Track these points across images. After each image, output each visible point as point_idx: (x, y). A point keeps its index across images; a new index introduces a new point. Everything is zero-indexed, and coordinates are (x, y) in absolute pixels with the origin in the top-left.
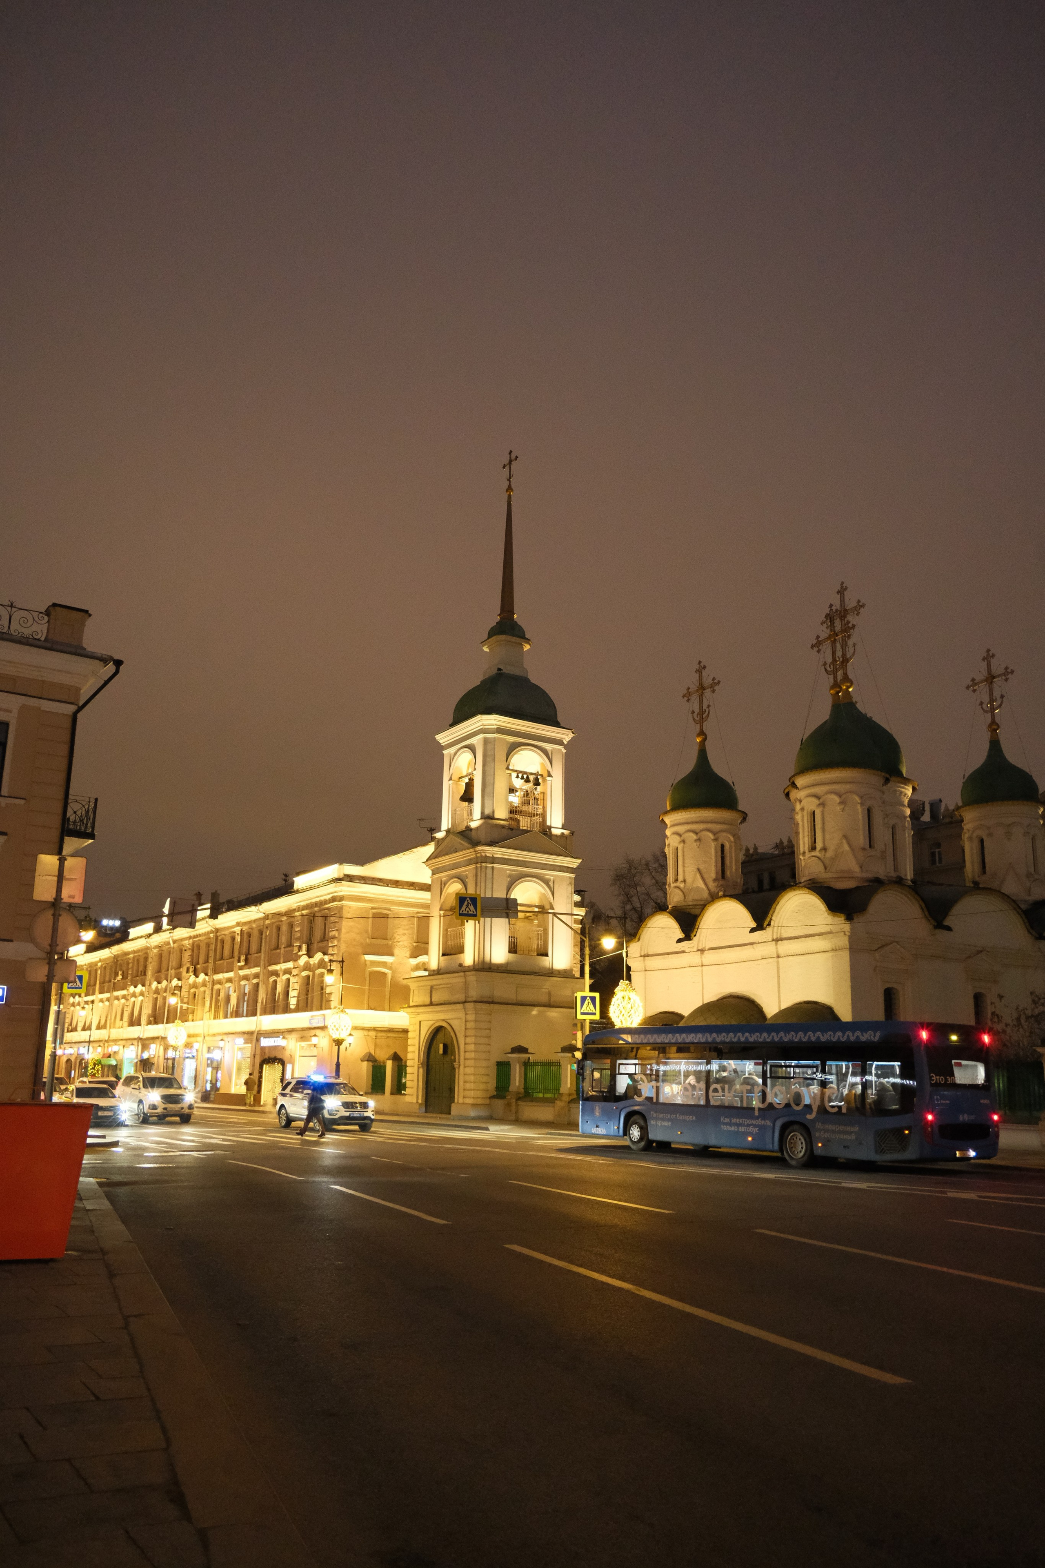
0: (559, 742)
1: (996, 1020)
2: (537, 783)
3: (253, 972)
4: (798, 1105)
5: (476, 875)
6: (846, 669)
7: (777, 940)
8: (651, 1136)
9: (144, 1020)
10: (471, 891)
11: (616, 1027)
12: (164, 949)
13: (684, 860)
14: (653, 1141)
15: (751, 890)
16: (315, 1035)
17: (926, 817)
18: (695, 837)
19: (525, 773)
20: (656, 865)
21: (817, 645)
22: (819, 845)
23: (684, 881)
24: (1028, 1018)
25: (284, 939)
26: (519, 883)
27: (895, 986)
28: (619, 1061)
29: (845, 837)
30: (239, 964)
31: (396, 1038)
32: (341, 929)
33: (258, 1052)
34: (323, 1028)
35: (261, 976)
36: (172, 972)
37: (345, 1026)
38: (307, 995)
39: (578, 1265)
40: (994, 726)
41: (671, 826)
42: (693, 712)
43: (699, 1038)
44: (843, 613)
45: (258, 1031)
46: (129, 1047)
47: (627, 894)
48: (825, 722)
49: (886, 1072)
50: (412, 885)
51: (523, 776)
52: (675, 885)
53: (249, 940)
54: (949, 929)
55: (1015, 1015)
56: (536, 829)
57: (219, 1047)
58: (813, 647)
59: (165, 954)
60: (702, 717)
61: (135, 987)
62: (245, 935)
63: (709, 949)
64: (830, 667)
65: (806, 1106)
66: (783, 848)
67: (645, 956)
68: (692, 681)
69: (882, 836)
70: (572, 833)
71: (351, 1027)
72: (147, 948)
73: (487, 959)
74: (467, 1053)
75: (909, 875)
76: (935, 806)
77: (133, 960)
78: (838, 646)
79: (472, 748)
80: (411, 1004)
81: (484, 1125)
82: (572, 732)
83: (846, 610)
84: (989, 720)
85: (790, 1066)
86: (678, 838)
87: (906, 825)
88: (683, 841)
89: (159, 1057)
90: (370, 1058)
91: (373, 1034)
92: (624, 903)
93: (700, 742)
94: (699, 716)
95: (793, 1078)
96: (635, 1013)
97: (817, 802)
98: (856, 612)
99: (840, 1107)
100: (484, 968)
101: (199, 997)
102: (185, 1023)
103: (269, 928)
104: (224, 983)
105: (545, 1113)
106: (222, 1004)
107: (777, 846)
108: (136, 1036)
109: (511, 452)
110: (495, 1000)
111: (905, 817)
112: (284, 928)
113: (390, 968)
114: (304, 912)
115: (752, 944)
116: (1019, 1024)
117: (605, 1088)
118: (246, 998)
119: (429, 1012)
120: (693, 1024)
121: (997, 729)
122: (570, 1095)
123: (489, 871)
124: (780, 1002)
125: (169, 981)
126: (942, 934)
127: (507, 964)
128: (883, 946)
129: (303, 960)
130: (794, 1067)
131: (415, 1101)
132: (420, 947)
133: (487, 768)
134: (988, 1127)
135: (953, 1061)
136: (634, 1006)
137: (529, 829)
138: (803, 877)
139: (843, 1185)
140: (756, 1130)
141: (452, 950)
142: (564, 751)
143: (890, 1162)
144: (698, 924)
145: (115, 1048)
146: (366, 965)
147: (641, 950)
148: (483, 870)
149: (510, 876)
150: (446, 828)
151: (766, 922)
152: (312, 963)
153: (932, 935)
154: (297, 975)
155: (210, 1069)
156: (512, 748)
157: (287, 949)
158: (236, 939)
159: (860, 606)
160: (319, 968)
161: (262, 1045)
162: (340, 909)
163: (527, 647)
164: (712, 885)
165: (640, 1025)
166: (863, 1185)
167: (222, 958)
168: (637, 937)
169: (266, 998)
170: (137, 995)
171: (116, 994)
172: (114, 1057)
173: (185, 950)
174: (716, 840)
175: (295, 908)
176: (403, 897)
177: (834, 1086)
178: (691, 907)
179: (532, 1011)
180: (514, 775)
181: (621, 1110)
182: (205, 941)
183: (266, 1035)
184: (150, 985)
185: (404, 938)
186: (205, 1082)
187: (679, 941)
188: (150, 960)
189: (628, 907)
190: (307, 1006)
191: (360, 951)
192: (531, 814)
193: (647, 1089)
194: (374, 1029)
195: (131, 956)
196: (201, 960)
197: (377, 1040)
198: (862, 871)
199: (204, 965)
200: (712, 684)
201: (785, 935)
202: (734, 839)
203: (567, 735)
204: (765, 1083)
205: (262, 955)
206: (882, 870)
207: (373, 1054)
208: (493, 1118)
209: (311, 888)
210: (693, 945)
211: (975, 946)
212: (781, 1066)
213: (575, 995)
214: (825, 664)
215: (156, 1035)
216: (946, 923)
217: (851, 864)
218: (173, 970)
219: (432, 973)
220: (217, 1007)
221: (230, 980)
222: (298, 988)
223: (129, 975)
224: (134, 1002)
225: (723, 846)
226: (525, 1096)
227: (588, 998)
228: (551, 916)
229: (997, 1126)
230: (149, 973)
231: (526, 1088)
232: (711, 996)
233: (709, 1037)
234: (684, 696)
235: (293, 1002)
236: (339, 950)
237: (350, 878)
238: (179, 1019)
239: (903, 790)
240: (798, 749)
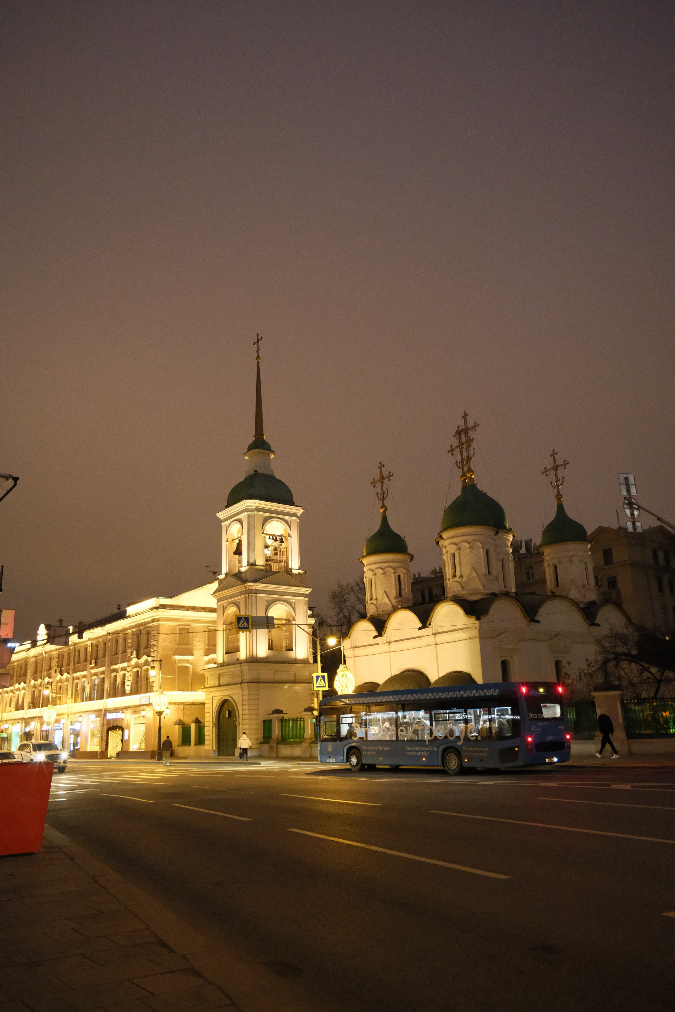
0: (295, 515)
1: (567, 677)
2: (282, 542)
3: (100, 670)
4: (452, 736)
5: (246, 602)
6: (470, 464)
7: (435, 634)
8: (364, 761)
9: (26, 706)
10: (243, 613)
11: (339, 694)
12: (38, 658)
13: (375, 586)
14: (365, 765)
15: (418, 603)
16: (144, 710)
17: (523, 551)
18: (382, 571)
19: (274, 535)
20: (358, 588)
21: (452, 450)
22: (458, 574)
23: (377, 599)
24: (585, 674)
25: (121, 648)
26: (274, 605)
27: (506, 658)
28: (342, 716)
29: (473, 568)
30: (91, 666)
31: (197, 709)
32: (159, 640)
33: (105, 722)
34: (149, 705)
35: (106, 673)
36: (45, 673)
37: (164, 703)
38: (137, 683)
39: (331, 836)
40: (559, 496)
41: (367, 565)
42: (378, 493)
43: (390, 698)
44: (466, 430)
45: (106, 709)
46: (16, 725)
47: (340, 607)
48: (458, 498)
49: (503, 713)
50: (204, 609)
51: (273, 538)
52: (371, 602)
53: (97, 650)
54: (538, 622)
55: (578, 674)
56: (283, 570)
57: (78, 721)
58: (449, 452)
59: (40, 661)
60: (383, 496)
61: (19, 684)
62: (94, 646)
63: (394, 642)
64: (460, 464)
65: (457, 737)
66: (437, 573)
67: (354, 648)
68: (376, 474)
69: (496, 566)
70: (305, 572)
71: (167, 703)
72: (27, 658)
73: (255, 654)
74: (244, 716)
75: (514, 590)
76: (528, 543)
77: (18, 666)
78: (464, 450)
79: (240, 521)
80: (207, 686)
81: (257, 762)
82: (303, 509)
83: (468, 428)
84: (556, 493)
85: (446, 713)
86: (371, 573)
87: (510, 558)
88: (375, 574)
89: (37, 730)
90: (180, 723)
91: (181, 707)
92: (339, 613)
93: (383, 512)
94: (381, 496)
95: (448, 720)
96: (350, 684)
97: (455, 547)
98: (474, 429)
99: (476, 736)
100: (253, 660)
101: (63, 689)
102: (55, 706)
103: (110, 641)
104: (80, 678)
105: (297, 751)
106: (79, 692)
107: (432, 572)
108: (21, 717)
109: (258, 334)
110: (261, 681)
111: (509, 554)
112: (121, 641)
113: (191, 664)
114: (134, 630)
115: (420, 637)
116: (581, 678)
117: (334, 733)
118: (96, 688)
119: (218, 691)
120: (386, 690)
121: (561, 498)
122: (311, 738)
123: (254, 599)
124: (438, 672)
125: (43, 679)
126: (534, 625)
127: (267, 657)
128: (500, 634)
129: (134, 661)
130: (448, 713)
131: (211, 749)
132: (211, 649)
133: (250, 533)
134: (564, 743)
135: (542, 705)
136: (349, 680)
137: (278, 571)
138: (449, 594)
139: (480, 783)
140: (427, 754)
141: (232, 650)
142: (298, 521)
143: (509, 768)
144: (386, 626)
145: (6, 726)
146: (176, 662)
147: (351, 644)
148: (250, 598)
149: (267, 601)
150: (225, 572)
151: (428, 623)
152: (140, 662)
153: (528, 626)
154: (130, 671)
155: (72, 736)
156: (266, 520)
157: (122, 654)
158: (88, 650)
159: (476, 426)
160: (145, 665)
161: (108, 718)
162: (158, 627)
163: (272, 456)
164: (394, 601)
165: (353, 692)
166: (492, 783)
167: (79, 662)
168: (349, 636)
169: (110, 688)
170: (21, 689)
171: (6, 689)
172: (5, 732)
173: (54, 658)
174: (395, 573)
175: (127, 627)
176: (199, 617)
177: (473, 723)
178: (382, 615)
179: (285, 686)
180: (267, 537)
181: (344, 747)
182: (67, 652)
183: (111, 711)
184: (29, 682)
185: (200, 643)
186: (69, 745)
187: (375, 637)
188: (29, 666)
189: (341, 615)
190: (137, 691)
191: (172, 653)
192: (279, 561)
193: (360, 732)
194: (182, 704)
195: (16, 664)
196: (65, 664)
197: (185, 710)
198: (485, 589)
199: (67, 667)
200: (388, 476)
201: (440, 631)
202: (406, 572)
203: (300, 510)
204: (431, 724)
205: (107, 659)
206: (496, 588)
207: (182, 719)
208: (261, 757)
209: (138, 614)
210: (383, 639)
211: (554, 632)
212: (441, 713)
213: (312, 675)
214: (457, 462)
215: (34, 715)
216: (537, 618)
217: (477, 585)
218: (46, 672)
219: (219, 665)
220: (76, 695)
221: (84, 676)
222: (131, 680)
223: (15, 677)
224: (19, 694)
225: (399, 576)
226: (282, 741)
227: (320, 677)
228: (294, 626)
229: (569, 742)
230: (29, 674)
231: (282, 736)
232: (396, 671)
233: (396, 698)
234: (372, 483)
235: (128, 689)
236: (157, 653)
237: (163, 607)
238: (51, 704)
239: (507, 537)
240: (442, 516)
